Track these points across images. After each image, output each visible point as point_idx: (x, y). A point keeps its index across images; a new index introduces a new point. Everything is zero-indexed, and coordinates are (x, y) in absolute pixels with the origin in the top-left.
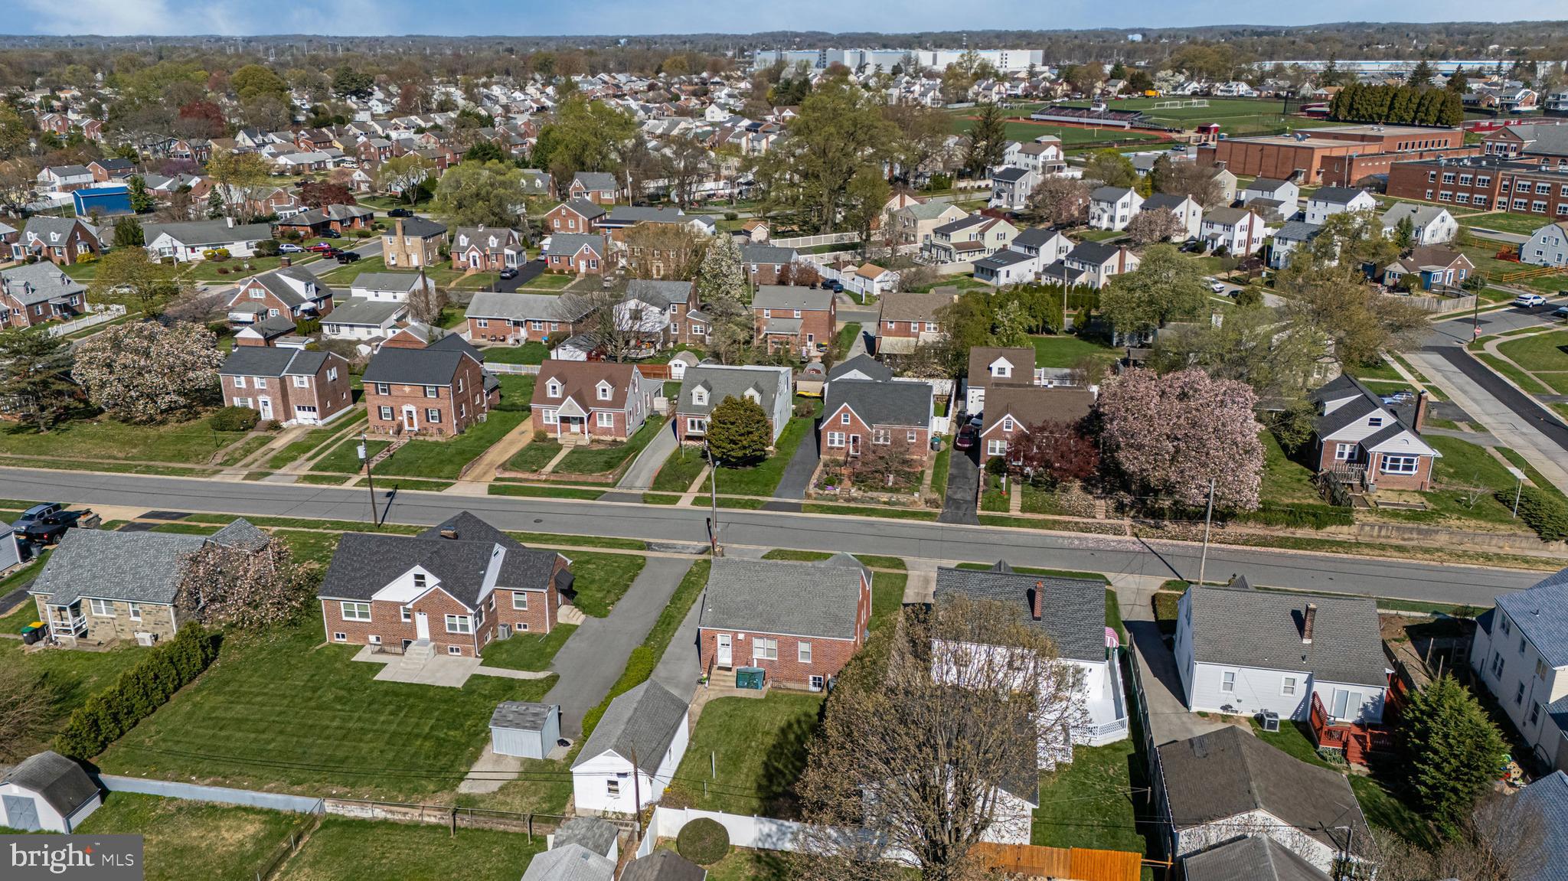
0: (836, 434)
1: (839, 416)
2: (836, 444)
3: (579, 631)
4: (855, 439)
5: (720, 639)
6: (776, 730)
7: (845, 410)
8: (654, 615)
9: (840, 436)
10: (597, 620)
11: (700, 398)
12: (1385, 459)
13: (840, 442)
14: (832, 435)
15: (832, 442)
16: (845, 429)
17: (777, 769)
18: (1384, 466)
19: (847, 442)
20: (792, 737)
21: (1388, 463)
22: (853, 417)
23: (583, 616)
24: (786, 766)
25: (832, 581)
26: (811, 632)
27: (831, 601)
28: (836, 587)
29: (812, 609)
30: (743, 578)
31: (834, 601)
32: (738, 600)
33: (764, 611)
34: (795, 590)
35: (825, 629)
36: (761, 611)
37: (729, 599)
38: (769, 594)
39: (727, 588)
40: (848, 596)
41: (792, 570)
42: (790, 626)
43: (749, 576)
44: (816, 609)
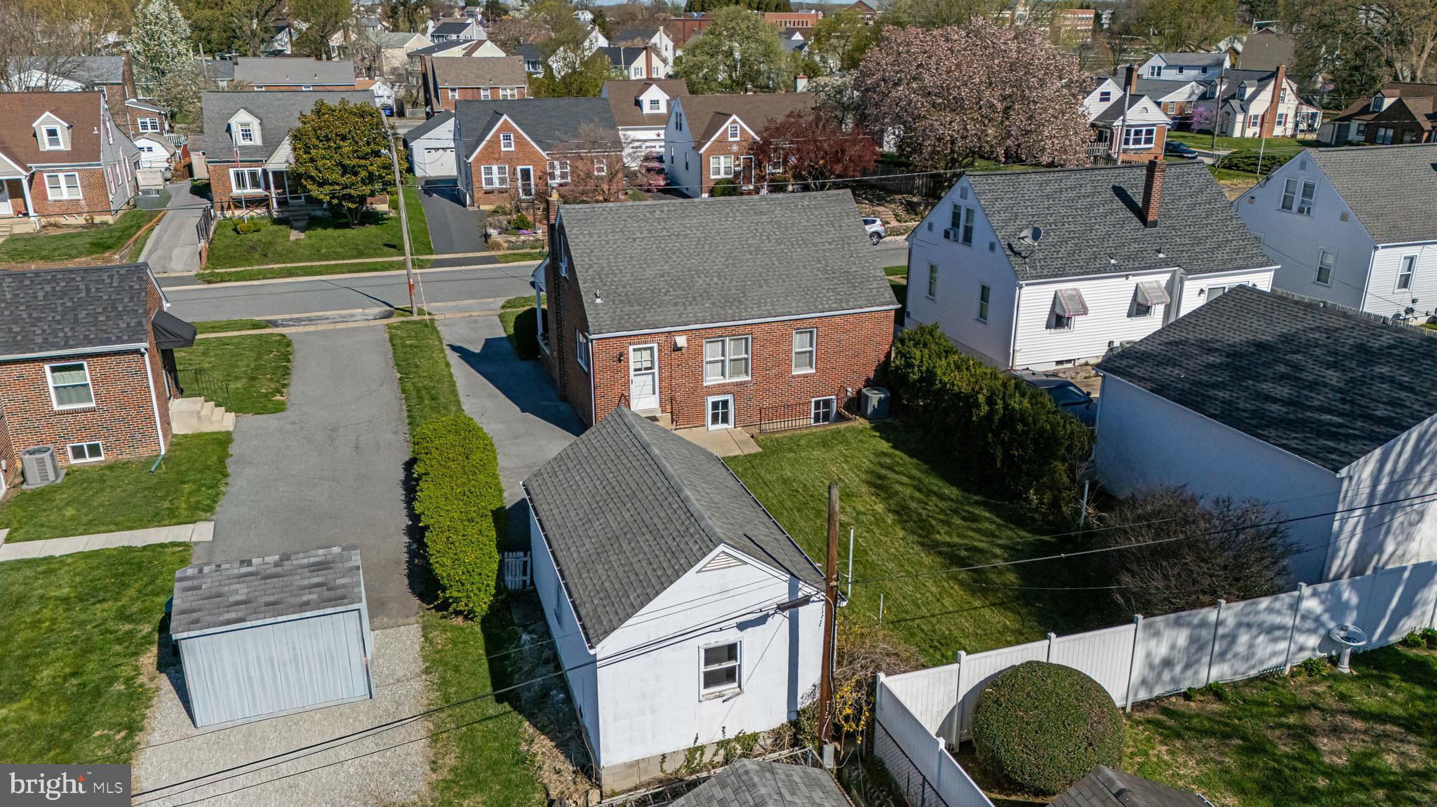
0: (495, 168)
1: (496, 138)
2: (496, 184)
4: (526, 173)
5: (635, 358)
7: (506, 127)
9: (501, 170)
10: (269, 415)
11: (247, 135)
12: (1128, 133)
13: (502, 181)
14: (489, 171)
15: (490, 181)
16: (510, 159)
18: (1127, 142)
19: (514, 180)
20: (903, 490)
21: (1132, 136)
22: (518, 137)
23: (232, 416)
25: (809, 218)
26: (816, 307)
27: (824, 251)
28: (822, 225)
29: (797, 267)
30: (638, 235)
31: (830, 250)
32: (649, 273)
33: (709, 285)
34: (750, 242)
35: (839, 297)
36: (704, 286)
37: (628, 276)
38: (704, 255)
39: (616, 258)
40: (849, 238)
41: (728, 210)
42: (773, 304)
43: (650, 232)
44: (804, 267)
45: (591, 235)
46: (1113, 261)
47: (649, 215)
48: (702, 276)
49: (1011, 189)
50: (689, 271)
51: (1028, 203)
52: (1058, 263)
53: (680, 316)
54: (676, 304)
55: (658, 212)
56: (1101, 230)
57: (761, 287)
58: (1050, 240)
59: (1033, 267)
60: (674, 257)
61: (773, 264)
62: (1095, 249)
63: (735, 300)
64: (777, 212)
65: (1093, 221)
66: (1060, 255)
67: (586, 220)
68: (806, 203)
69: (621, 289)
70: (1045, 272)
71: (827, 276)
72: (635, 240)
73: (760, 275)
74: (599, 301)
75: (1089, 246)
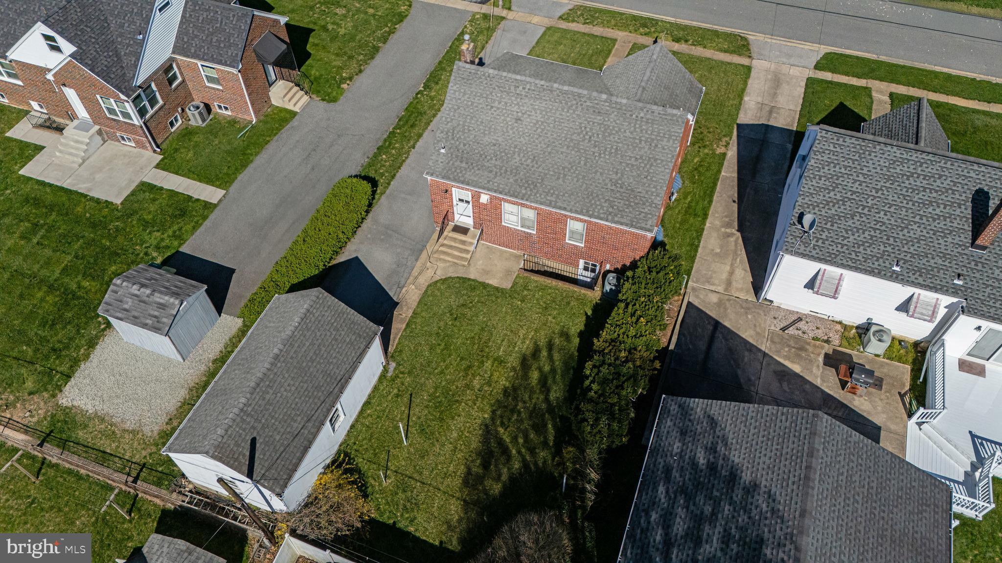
3: (295, 122)
5: (457, 193)
6: (513, 361)
8: (397, 107)
10: (323, 104)
17: (500, 442)
20: (535, 375)
23: (306, 98)
24: (515, 439)
25: (635, 131)
26: (588, 211)
27: (628, 165)
28: (641, 141)
29: (596, 173)
30: (496, 104)
31: (633, 165)
32: (486, 139)
33: (522, 164)
34: (574, 137)
35: (611, 210)
36: (517, 164)
37: (472, 137)
38: (532, 138)
39: (472, 118)
40: (656, 160)
41: (574, 102)
42: (557, 197)
43: (506, 103)
44: (601, 174)
45: (465, 94)
46: (896, 268)
47: (512, 88)
48: (522, 155)
49: (857, 157)
50: (515, 147)
51: (861, 178)
52: (834, 249)
53: (489, 182)
54: (491, 172)
55: (521, 88)
56: (916, 231)
57: (558, 178)
58: (850, 223)
59: (806, 244)
60: (511, 132)
61: (579, 163)
62: (889, 249)
63: (533, 183)
64: (612, 116)
65: (917, 219)
66: (845, 242)
67: (468, 80)
68: (642, 115)
69: (462, 145)
70: (814, 252)
71: (613, 188)
72: (492, 107)
73: (564, 168)
74: (443, 151)
75: (884, 243)
